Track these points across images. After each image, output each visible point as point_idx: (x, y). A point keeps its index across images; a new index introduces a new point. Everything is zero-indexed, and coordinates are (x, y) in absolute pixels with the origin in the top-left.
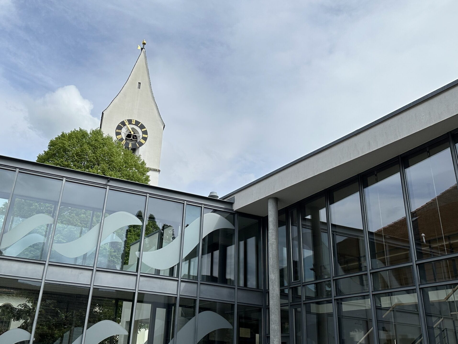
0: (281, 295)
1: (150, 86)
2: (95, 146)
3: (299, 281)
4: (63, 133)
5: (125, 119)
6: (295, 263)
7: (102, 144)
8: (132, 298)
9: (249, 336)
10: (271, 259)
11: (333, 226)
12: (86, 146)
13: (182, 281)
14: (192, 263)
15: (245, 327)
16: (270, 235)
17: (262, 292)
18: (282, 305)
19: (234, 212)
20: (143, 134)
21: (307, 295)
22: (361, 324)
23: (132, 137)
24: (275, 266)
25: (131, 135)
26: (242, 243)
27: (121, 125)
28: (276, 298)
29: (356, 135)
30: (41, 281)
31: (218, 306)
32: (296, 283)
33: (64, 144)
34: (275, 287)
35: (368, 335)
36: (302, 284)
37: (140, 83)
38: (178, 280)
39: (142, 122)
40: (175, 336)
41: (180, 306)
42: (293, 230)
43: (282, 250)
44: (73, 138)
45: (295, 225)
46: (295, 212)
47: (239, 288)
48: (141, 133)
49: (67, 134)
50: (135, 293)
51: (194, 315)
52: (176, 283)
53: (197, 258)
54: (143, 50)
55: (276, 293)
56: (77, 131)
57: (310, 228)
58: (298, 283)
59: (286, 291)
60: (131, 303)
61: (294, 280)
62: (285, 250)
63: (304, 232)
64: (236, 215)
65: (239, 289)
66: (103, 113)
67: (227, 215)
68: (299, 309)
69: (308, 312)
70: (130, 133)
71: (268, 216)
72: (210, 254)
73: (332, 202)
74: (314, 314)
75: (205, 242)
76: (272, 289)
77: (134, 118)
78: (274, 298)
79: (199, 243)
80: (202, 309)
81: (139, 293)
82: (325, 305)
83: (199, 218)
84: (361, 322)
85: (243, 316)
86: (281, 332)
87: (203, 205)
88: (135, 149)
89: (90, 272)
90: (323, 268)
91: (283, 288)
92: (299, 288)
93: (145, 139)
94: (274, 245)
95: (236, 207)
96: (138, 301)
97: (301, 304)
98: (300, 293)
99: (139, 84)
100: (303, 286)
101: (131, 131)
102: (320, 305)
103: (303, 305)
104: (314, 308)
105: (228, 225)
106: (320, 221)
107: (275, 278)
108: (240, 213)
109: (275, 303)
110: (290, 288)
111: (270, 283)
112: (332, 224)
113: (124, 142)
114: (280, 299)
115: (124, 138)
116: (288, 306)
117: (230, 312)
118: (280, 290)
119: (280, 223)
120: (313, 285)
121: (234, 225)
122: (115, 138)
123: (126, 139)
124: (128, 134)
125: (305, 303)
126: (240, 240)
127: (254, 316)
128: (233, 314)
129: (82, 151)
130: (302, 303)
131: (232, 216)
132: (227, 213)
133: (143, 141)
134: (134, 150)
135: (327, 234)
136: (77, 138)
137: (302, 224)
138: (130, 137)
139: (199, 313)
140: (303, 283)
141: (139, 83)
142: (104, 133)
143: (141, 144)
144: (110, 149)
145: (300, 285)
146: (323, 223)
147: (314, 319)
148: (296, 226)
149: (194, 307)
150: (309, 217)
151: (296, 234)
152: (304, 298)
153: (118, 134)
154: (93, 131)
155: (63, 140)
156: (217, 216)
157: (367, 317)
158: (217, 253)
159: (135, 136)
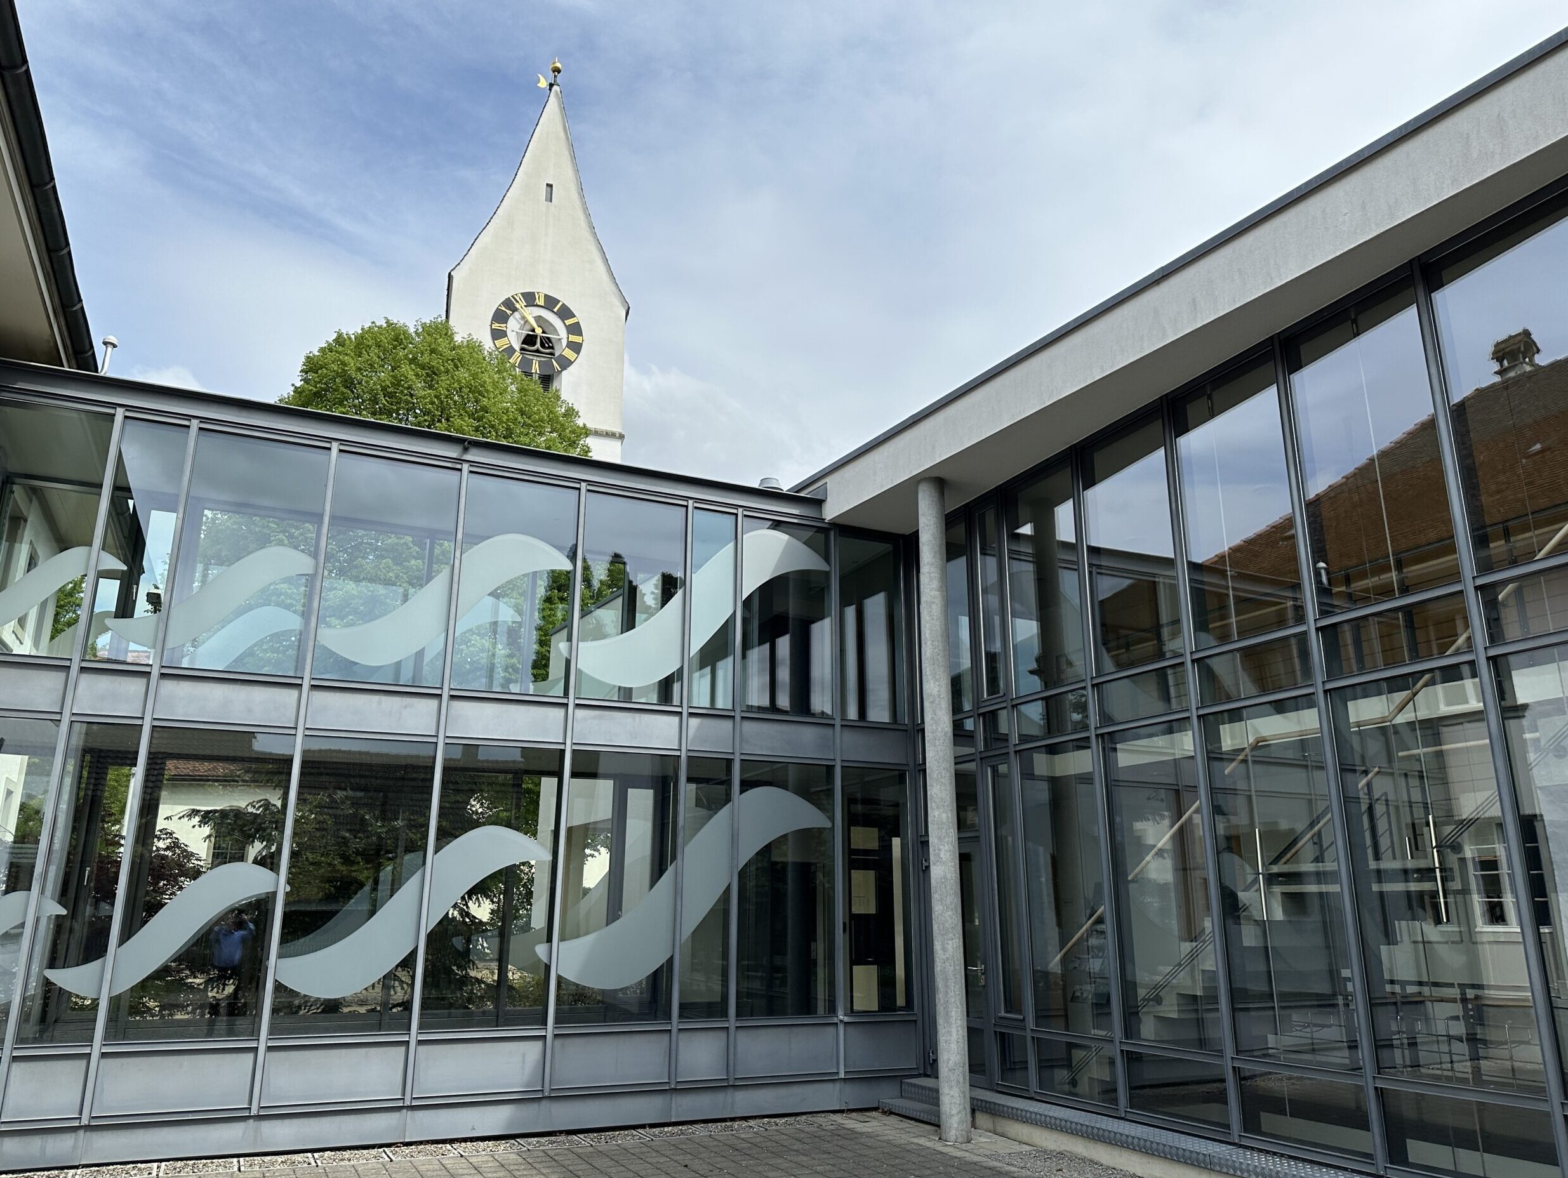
0: (955, 735)
1: (579, 193)
2: (433, 367)
3: (1001, 694)
4: (340, 335)
5: (515, 289)
6: (992, 658)
7: (452, 360)
8: (556, 769)
9: (874, 845)
10: (929, 643)
11: (1094, 551)
12: (407, 370)
13: (691, 715)
14: (720, 674)
15: (864, 825)
16: (924, 579)
17: (906, 731)
18: (958, 760)
19: (826, 526)
20: (569, 333)
21: (1024, 733)
22: (1162, 800)
23: (538, 345)
24: (938, 660)
25: (536, 336)
26: (850, 612)
27: (504, 309)
28: (941, 741)
29: (1158, 284)
30: (293, 732)
31: (792, 775)
32: (993, 702)
33: (346, 365)
34: (938, 712)
35: (1181, 829)
36: (1009, 702)
37: (550, 186)
38: (681, 713)
39: (564, 298)
40: (679, 856)
41: (690, 780)
42: (987, 567)
43: (957, 623)
44: (370, 347)
45: (988, 552)
46: (990, 518)
47: (844, 723)
48: (562, 332)
49: (353, 337)
50: (563, 752)
51: (728, 799)
52: (676, 719)
53: (730, 659)
54: (555, 88)
55: (942, 729)
56: (380, 327)
57: (1031, 559)
58: (999, 700)
59: (969, 725)
60: (556, 780)
61: (988, 695)
62: (965, 621)
63: (1015, 571)
64: (832, 533)
65: (847, 726)
66: (450, 276)
67: (808, 534)
68: (1003, 769)
69: (1028, 774)
70: (533, 330)
71: (918, 531)
72: (767, 646)
73: (1090, 483)
74: (1041, 778)
75: (750, 611)
76: (932, 719)
77: (542, 289)
78: (937, 743)
79: (735, 612)
80: (747, 785)
81: (574, 751)
82: (1071, 754)
83: (731, 545)
84: (1163, 794)
85: (859, 796)
86: (956, 827)
87: (740, 510)
88: (549, 376)
89: (434, 703)
90: (1063, 660)
91: (959, 717)
92: (1003, 715)
93: (576, 348)
94: (934, 606)
95: (831, 512)
96: (574, 775)
97: (1008, 753)
98: (1003, 729)
99: (549, 189)
100: (1013, 706)
101: (535, 326)
102: (1057, 757)
103: (1012, 754)
104: (1041, 764)
105: (807, 560)
106: (1057, 538)
107: (939, 691)
108: (844, 529)
109: (941, 754)
110: (979, 715)
111: (926, 704)
112: (1089, 548)
113: (516, 358)
114: (954, 745)
115: (517, 347)
116: (973, 760)
117: (825, 788)
118: (954, 721)
119: (951, 550)
120: (1040, 702)
121: (827, 559)
122: (488, 344)
123: (522, 349)
124: (528, 335)
125: (1019, 751)
126: (844, 603)
127: (887, 794)
128: (830, 793)
129: (397, 383)
130: (1012, 750)
131: (821, 536)
132: (808, 528)
133: (569, 354)
134: (547, 380)
135: (1077, 573)
136: (379, 346)
137: (1008, 549)
138: (534, 344)
139: (742, 792)
140: (1012, 700)
141: (547, 185)
142: (455, 330)
143: (566, 363)
144: (475, 376)
145: (1004, 705)
146: (1066, 545)
147: (1042, 793)
148: (994, 555)
149: (728, 783)
150: (1027, 530)
151: (993, 577)
152: (1015, 739)
153: (497, 335)
154: (424, 325)
155: (340, 353)
156: (781, 538)
157: (1177, 780)
158: (784, 644)
159: (548, 338)
